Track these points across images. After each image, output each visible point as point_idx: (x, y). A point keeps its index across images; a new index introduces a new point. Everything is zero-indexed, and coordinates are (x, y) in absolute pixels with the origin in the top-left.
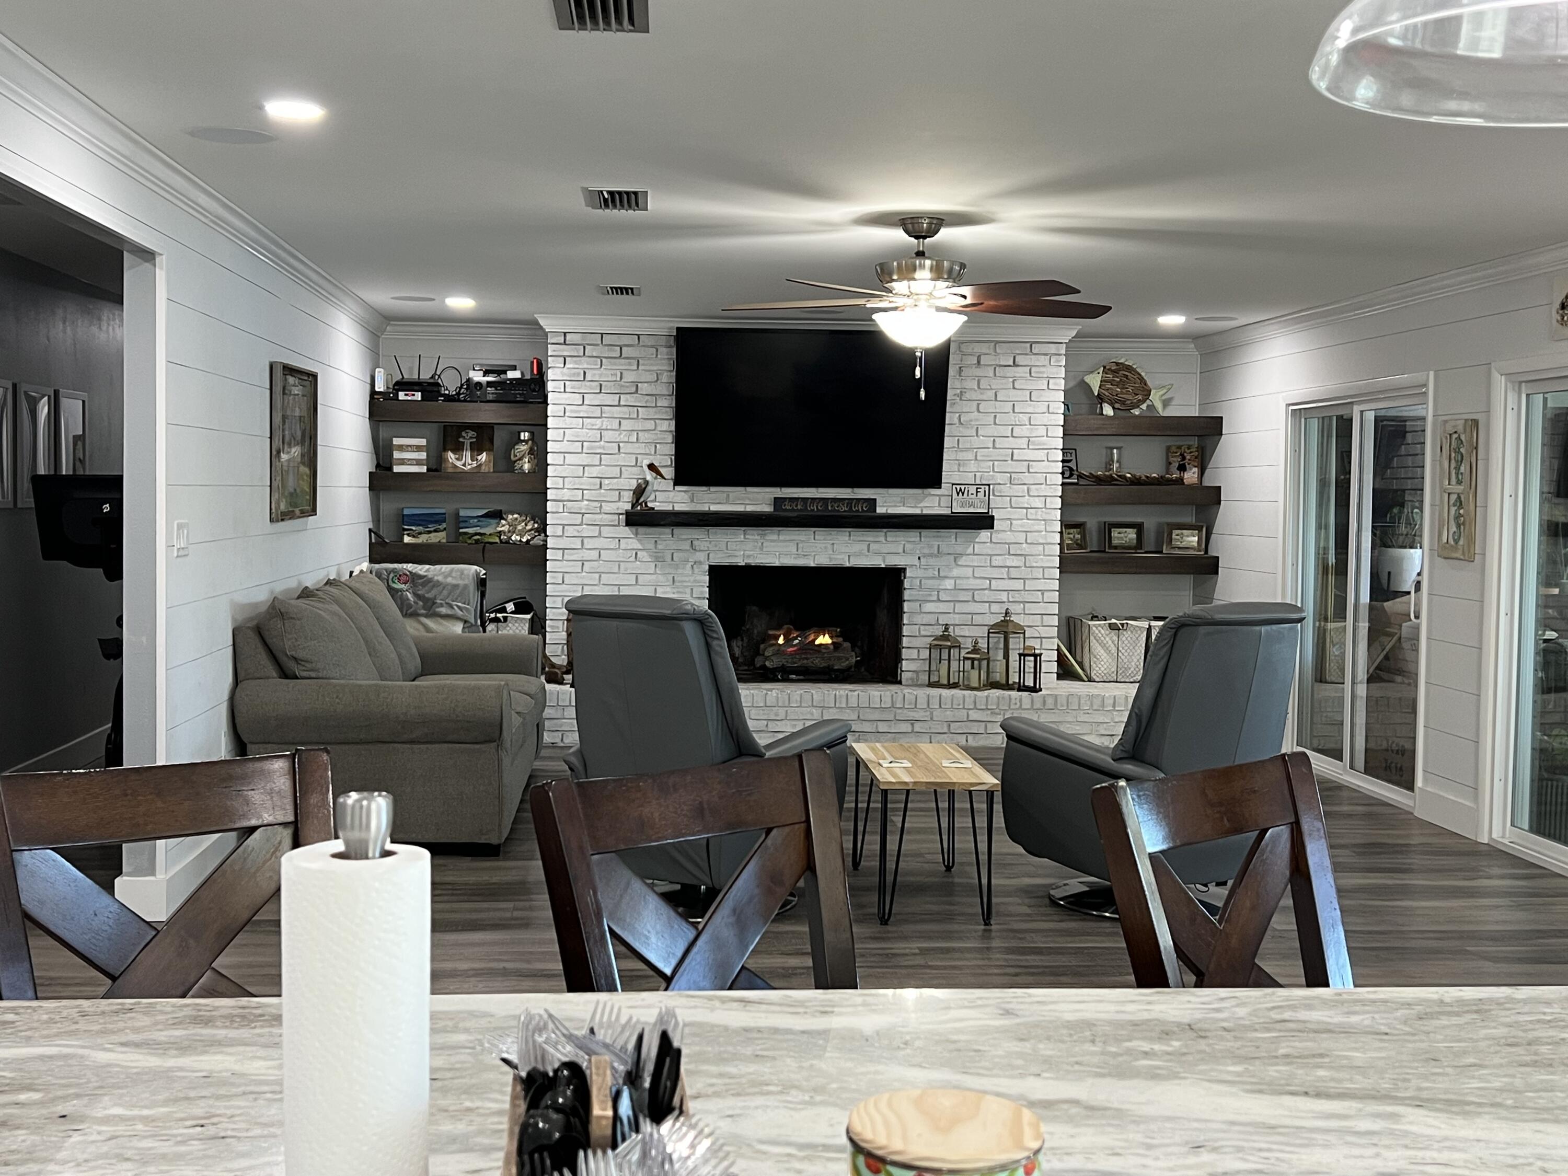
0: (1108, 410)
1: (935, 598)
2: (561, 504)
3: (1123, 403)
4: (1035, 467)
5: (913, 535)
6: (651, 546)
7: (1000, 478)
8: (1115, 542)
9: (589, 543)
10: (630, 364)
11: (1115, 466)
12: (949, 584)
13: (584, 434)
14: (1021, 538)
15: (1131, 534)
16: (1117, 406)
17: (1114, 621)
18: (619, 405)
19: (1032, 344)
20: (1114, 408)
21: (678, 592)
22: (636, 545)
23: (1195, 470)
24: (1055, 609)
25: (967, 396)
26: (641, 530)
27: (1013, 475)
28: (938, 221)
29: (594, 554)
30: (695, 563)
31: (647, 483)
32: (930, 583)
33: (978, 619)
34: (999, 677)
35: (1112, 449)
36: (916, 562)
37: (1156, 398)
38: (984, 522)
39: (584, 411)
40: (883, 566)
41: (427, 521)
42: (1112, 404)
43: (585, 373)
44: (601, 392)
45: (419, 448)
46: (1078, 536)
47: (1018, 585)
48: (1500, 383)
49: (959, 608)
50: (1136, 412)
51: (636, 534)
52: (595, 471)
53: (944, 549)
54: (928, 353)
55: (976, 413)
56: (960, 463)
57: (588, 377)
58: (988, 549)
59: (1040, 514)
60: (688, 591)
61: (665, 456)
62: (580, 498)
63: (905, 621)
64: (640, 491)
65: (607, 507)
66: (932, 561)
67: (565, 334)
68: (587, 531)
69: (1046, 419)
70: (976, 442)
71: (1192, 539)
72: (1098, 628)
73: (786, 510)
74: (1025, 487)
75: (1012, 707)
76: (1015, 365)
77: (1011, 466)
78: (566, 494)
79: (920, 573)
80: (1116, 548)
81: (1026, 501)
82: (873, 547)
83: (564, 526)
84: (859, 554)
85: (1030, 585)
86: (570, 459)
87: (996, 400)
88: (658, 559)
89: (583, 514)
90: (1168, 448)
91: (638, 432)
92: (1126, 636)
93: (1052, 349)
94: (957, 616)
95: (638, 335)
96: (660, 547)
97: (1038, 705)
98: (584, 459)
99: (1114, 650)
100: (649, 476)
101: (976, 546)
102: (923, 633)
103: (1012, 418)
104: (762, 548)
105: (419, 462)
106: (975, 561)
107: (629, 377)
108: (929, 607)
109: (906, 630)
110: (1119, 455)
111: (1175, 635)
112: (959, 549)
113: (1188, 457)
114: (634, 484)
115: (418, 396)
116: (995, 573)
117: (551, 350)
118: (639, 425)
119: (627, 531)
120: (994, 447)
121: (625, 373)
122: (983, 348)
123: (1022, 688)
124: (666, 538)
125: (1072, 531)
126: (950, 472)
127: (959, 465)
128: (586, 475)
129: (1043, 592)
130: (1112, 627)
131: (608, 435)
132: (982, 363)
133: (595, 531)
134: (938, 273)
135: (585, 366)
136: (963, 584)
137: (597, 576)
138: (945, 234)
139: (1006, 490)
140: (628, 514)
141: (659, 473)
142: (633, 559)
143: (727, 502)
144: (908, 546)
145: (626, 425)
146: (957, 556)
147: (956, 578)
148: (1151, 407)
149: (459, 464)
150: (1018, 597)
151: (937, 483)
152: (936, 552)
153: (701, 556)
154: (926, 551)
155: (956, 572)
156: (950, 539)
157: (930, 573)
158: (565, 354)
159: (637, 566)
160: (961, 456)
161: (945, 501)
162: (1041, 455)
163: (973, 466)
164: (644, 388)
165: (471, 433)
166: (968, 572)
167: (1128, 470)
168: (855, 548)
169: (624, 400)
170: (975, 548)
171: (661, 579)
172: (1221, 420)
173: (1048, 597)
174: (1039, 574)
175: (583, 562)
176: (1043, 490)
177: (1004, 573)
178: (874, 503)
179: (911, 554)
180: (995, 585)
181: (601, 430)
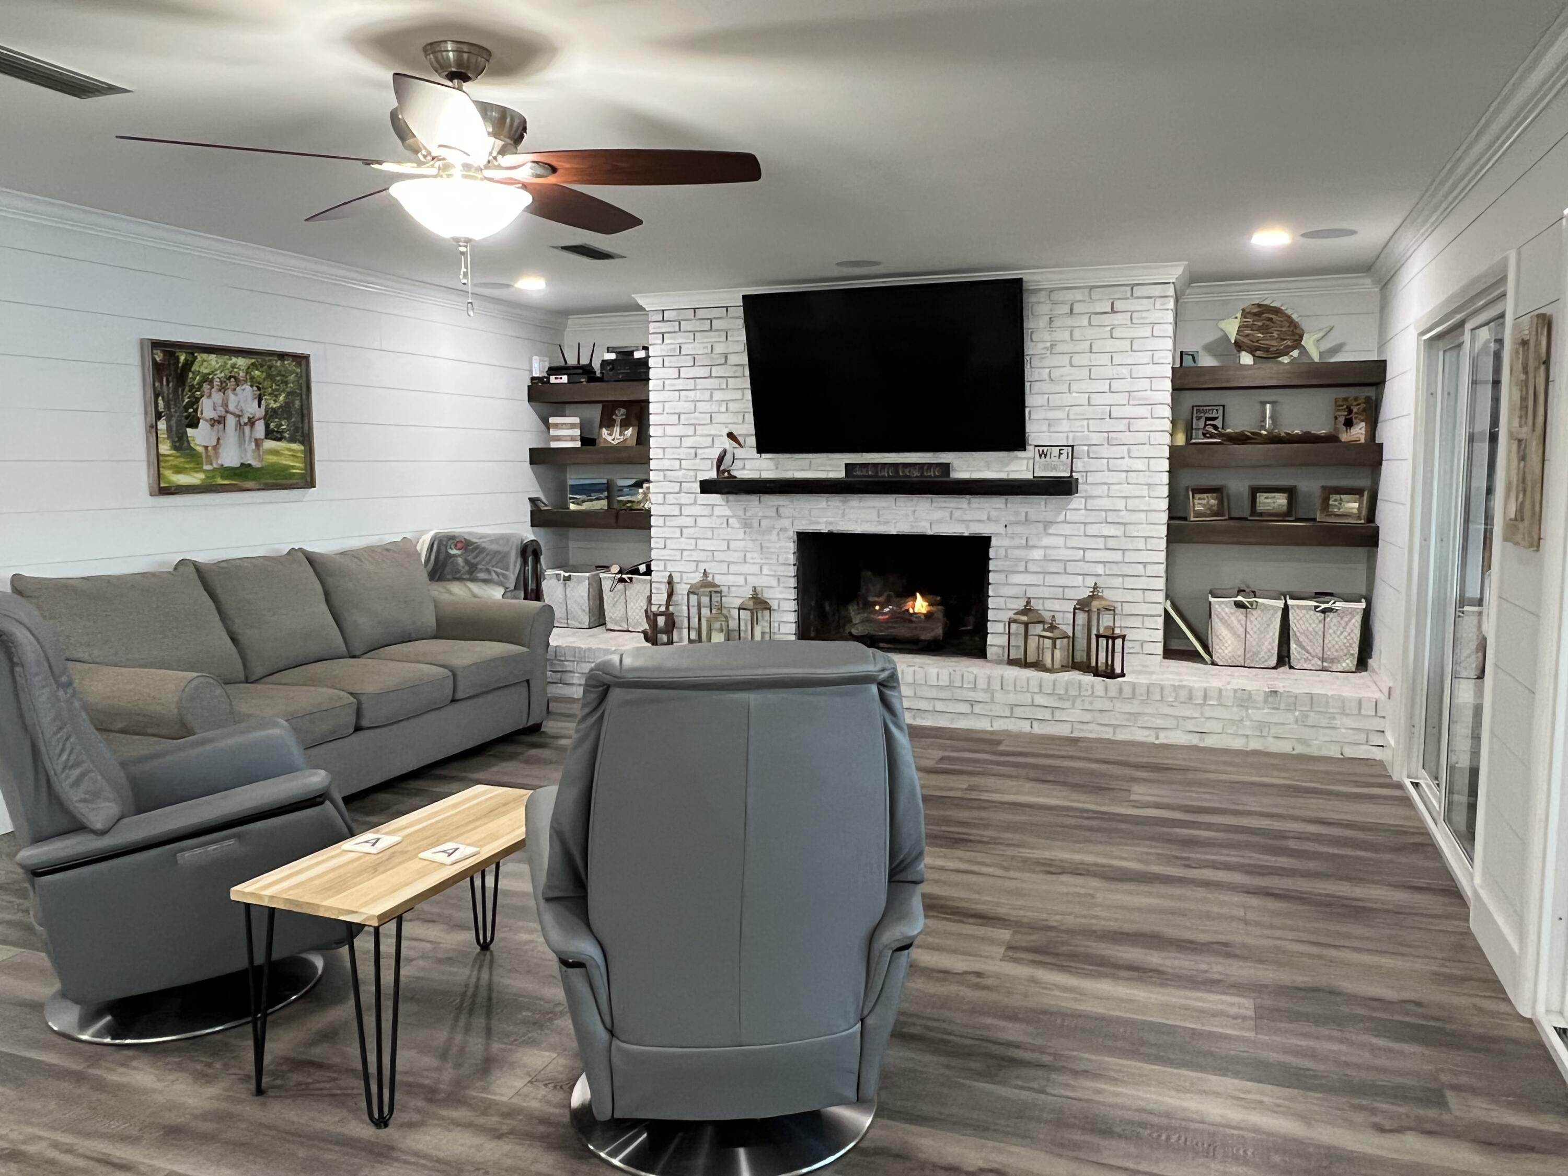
0: (1247, 359)
1: (1023, 569)
2: (662, 473)
3: (1267, 350)
5: (997, 502)
6: (741, 513)
7: (1095, 438)
8: (1260, 508)
9: (686, 511)
10: (720, 336)
11: (1268, 421)
12: (1037, 554)
13: (681, 406)
14: (1120, 504)
15: (1281, 500)
16: (1258, 353)
17: (1240, 598)
18: (710, 377)
19: (1132, 286)
20: (1254, 356)
21: (766, 558)
22: (728, 512)
23: (1363, 424)
24: (1160, 583)
25: (1060, 348)
26: (731, 497)
27: (1111, 435)
29: (693, 521)
30: (781, 529)
31: (725, 451)
33: (1069, 593)
35: (1263, 403)
36: (1002, 530)
38: (1068, 487)
39: (680, 384)
40: (967, 534)
41: (587, 490)
42: (1252, 351)
43: (680, 347)
44: (694, 366)
45: (572, 426)
46: (1213, 502)
47: (1117, 556)
49: (1050, 580)
50: (1285, 360)
51: (728, 501)
52: (688, 442)
53: (1032, 517)
55: (1068, 368)
56: (1051, 423)
57: (683, 352)
58: (1081, 516)
59: (1142, 478)
60: (775, 557)
62: (678, 467)
63: (990, 593)
64: (720, 460)
65: (698, 476)
66: (1018, 529)
67: (663, 311)
69: (1150, 370)
70: (1068, 399)
71: (1352, 505)
72: (1222, 607)
73: (858, 476)
74: (1125, 448)
75: (1083, 693)
76: (1113, 311)
77: (1108, 425)
78: (666, 464)
79: (1006, 542)
80: (1261, 514)
81: (1125, 463)
82: (957, 514)
83: (665, 494)
84: (939, 521)
85: (1130, 556)
86: (670, 430)
87: (1091, 352)
88: (746, 524)
89: (681, 483)
90: (1336, 400)
91: (727, 402)
92: (1255, 614)
93: (1157, 291)
94: (1045, 588)
95: (727, 308)
96: (748, 514)
97: (1113, 693)
98: (680, 430)
99: (1241, 631)
100: (727, 444)
101: (1068, 512)
102: (1009, 606)
103: (1110, 372)
104: (843, 515)
105: (573, 439)
106: (1067, 529)
107: (720, 349)
108: (1016, 579)
109: (991, 603)
110: (1273, 412)
112: (1049, 516)
113: (1355, 410)
115: (565, 379)
116: (1089, 543)
117: (652, 327)
118: (728, 395)
120: (1089, 404)
121: (715, 346)
122: (1078, 295)
124: (755, 505)
125: (1205, 496)
127: (1049, 425)
128: (683, 445)
129: (1145, 564)
130: (1239, 605)
131: (702, 407)
132: (1074, 312)
133: (687, 499)
135: (681, 341)
136: (1053, 554)
137: (693, 541)
139: (1105, 451)
140: (702, 482)
141: (737, 442)
142: (725, 525)
143: (810, 469)
144: (994, 514)
145: (718, 396)
146: (1047, 524)
147: (1045, 548)
149: (609, 439)
150: (1115, 570)
151: (1021, 447)
152: (1024, 519)
153: (786, 523)
154: (1012, 518)
155: (1046, 541)
156: (1039, 506)
157: (1019, 542)
158: (664, 330)
159: (731, 533)
160: (1051, 415)
161: (1028, 464)
162: (1144, 411)
163: (1065, 426)
164: (732, 359)
165: (623, 411)
166: (1060, 541)
167: (1283, 430)
168: (937, 515)
169: (716, 371)
170: (1071, 516)
171: (750, 545)
172: (1385, 361)
173: (1151, 570)
174: (1141, 544)
175: (681, 528)
176: (1147, 451)
177: (1100, 543)
178: (946, 468)
179: (996, 521)
180: (1090, 555)
181: (695, 402)
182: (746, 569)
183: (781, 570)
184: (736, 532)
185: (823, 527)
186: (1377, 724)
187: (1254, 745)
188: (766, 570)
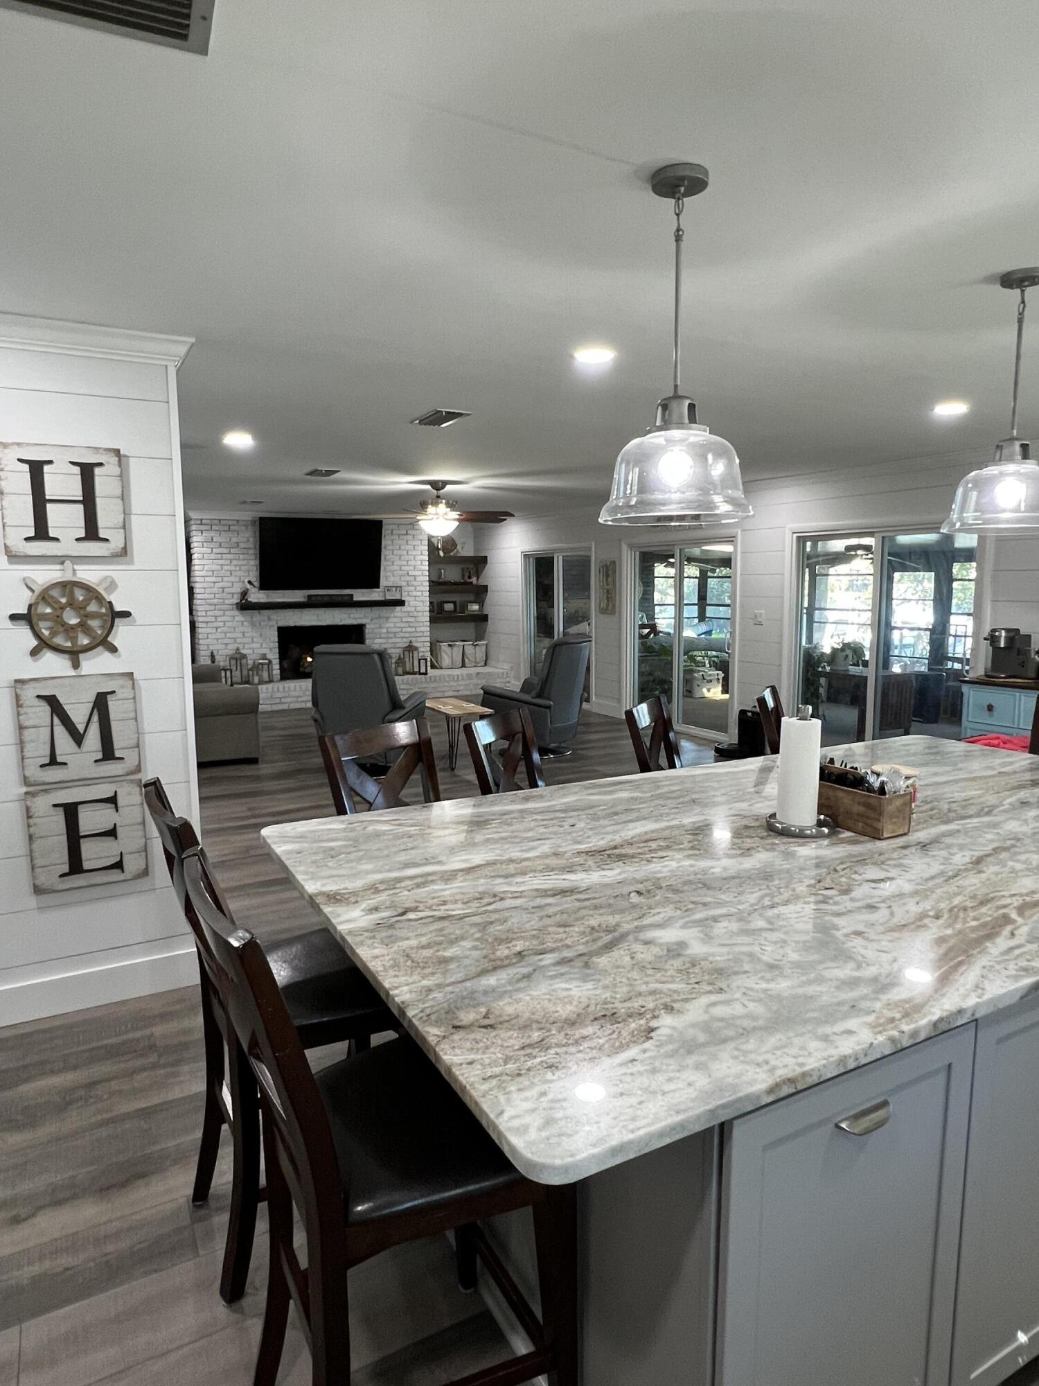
0: (442, 553)
1: (379, 637)
2: (204, 601)
3: (447, 550)
4: (418, 578)
5: (368, 610)
6: (250, 619)
7: (403, 584)
8: (446, 609)
9: (219, 619)
10: (234, 534)
11: (443, 576)
12: (384, 631)
13: (214, 567)
14: (413, 609)
15: (452, 606)
17: (450, 643)
18: (230, 553)
20: (444, 552)
21: (263, 640)
22: (242, 619)
23: (475, 578)
24: (428, 639)
25: (388, 548)
26: (245, 612)
27: (409, 582)
28: (445, 483)
29: (222, 624)
30: (271, 626)
31: (248, 589)
32: (378, 631)
33: (398, 645)
34: (408, 669)
35: (441, 569)
36: (370, 621)
37: (459, 547)
38: (401, 603)
39: (213, 556)
40: (356, 624)
43: (212, 538)
44: (220, 547)
47: (413, 629)
48: (625, 548)
49: (390, 641)
50: (452, 554)
51: (242, 614)
52: (220, 585)
53: (382, 615)
54: (443, 537)
55: (393, 557)
56: (387, 577)
57: (214, 540)
58: (399, 614)
59: (421, 599)
60: (268, 639)
61: (254, 575)
62: (213, 597)
64: (244, 594)
65: (227, 602)
66: (375, 621)
67: (201, 519)
68: (217, 613)
69: (421, 557)
70: (394, 568)
71: (476, 607)
72: (444, 646)
73: (313, 600)
74: (414, 587)
75: (418, 682)
76: (407, 534)
77: (408, 578)
80: (446, 612)
81: (414, 593)
82: (351, 615)
84: (344, 619)
85: (418, 629)
86: (207, 579)
87: (400, 549)
88: (253, 625)
90: (463, 570)
91: (240, 566)
92: (455, 649)
94: (388, 644)
96: (254, 619)
97: (428, 680)
98: (213, 579)
99: (451, 655)
100: (249, 586)
103: (407, 557)
104: (302, 618)
106: (395, 620)
107: (234, 540)
111: (554, 650)
112: (390, 615)
113: (473, 573)
114: (239, 590)
116: (403, 625)
119: (236, 613)
120: (400, 570)
121: (232, 538)
123: (420, 674)
124: (258, 616)
126: (383, 582)
128: (215, 586)
129: (423, 632)
130: (450, 645)
131: (225, 567)
132: (394, 533)
133: (221, 613)
134: (449, 505)
135: (212, 535)
136: (390, 630)
137: (224, 634)
138: (448, 488)
139: (406, 588)
140: (237, 604)
141: (252, 584)
142: (241, 625)
143: (284, 596)
144: (367, 615)
145: (235, 562)
146: (387, 618)
147: (387, 628)
148: (458, 552)
150: (412, 635)
151: (378, 587)
152: (378, 617)
153: (273, 623)
154: (374, 617)
155: (388, 625)
156: (384, 611)
157: (376, 626)
158: (202, 529)
159: (242, 629)
160: (388, 574)
161: (381, 594)
162: (420, 573)
163: (394, 579)
164: (242, 545)
166: (392, 625)
167: (448, 579)
168: (345, 616)
169: (232, 551)
170: (396, 614)
171: (254, 634)
172: (486, 557)
173: (425, 634)
174: (421, 624)
175: (217, 628)
176: (422, 589)
177: (406, 625)
178: (352, 596)
179: (368, 618)
180: (404, 630)
181: (222, 565)
182: (255, 645)
183: (272, 645)
184: (247, 628)
185: (292, 624)
186: (508, 679)
187: (474, 693)
188: (264, 646)
